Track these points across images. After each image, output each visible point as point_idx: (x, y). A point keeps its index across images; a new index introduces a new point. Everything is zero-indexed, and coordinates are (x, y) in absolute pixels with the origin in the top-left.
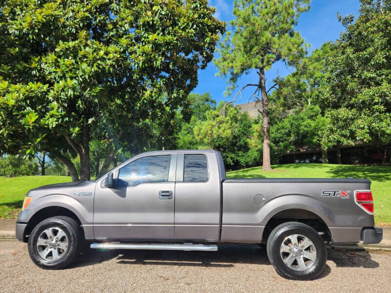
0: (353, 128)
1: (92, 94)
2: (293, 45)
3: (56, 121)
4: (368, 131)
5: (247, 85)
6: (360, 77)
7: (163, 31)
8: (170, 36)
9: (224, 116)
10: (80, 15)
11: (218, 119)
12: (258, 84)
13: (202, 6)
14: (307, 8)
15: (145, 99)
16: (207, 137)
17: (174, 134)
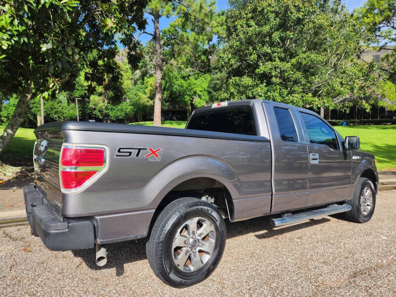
5: (143, 33)
12: (153, 33)
15: (109, 30)
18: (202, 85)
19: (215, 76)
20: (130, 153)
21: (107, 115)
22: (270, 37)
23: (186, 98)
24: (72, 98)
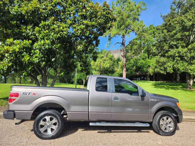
0: (165, 66)
1: (56, 47)
2: (140, 26)
3: (38, 60)
4: (172, 68)
5: (117, 43)
6: (169, 43)
7: (90, 19)
8: (94, 22)
9: (106, 57)
10: (49, 8)
11: (103, 59)
12: (122, 43)
13: (108, 9)
14: (145, 9)
15: (78, 50)
16: (98, 67)
17: (89, 66)
20: (27, 94)
23: (144, 69)
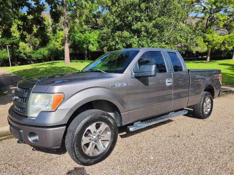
18: (93, 37)
19: (102, 32)
21: (30, 57)
22: (139, 6)
23: (84, 46)
24: (4, 45)
